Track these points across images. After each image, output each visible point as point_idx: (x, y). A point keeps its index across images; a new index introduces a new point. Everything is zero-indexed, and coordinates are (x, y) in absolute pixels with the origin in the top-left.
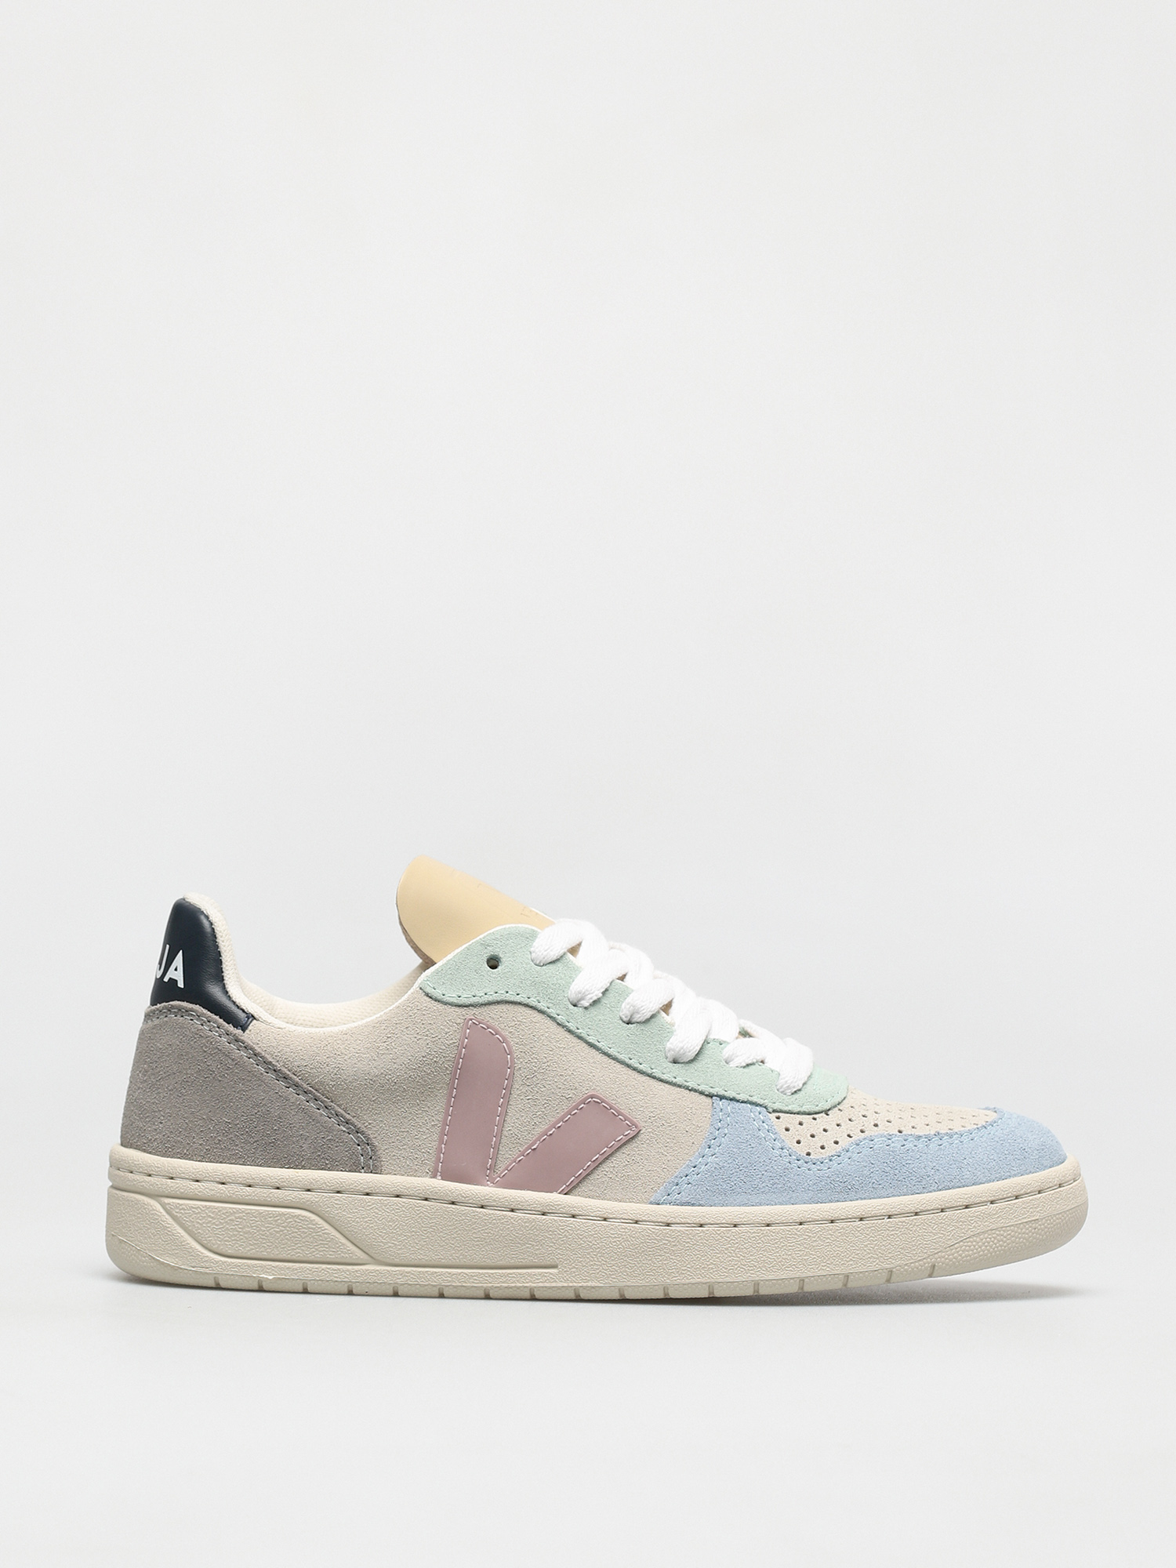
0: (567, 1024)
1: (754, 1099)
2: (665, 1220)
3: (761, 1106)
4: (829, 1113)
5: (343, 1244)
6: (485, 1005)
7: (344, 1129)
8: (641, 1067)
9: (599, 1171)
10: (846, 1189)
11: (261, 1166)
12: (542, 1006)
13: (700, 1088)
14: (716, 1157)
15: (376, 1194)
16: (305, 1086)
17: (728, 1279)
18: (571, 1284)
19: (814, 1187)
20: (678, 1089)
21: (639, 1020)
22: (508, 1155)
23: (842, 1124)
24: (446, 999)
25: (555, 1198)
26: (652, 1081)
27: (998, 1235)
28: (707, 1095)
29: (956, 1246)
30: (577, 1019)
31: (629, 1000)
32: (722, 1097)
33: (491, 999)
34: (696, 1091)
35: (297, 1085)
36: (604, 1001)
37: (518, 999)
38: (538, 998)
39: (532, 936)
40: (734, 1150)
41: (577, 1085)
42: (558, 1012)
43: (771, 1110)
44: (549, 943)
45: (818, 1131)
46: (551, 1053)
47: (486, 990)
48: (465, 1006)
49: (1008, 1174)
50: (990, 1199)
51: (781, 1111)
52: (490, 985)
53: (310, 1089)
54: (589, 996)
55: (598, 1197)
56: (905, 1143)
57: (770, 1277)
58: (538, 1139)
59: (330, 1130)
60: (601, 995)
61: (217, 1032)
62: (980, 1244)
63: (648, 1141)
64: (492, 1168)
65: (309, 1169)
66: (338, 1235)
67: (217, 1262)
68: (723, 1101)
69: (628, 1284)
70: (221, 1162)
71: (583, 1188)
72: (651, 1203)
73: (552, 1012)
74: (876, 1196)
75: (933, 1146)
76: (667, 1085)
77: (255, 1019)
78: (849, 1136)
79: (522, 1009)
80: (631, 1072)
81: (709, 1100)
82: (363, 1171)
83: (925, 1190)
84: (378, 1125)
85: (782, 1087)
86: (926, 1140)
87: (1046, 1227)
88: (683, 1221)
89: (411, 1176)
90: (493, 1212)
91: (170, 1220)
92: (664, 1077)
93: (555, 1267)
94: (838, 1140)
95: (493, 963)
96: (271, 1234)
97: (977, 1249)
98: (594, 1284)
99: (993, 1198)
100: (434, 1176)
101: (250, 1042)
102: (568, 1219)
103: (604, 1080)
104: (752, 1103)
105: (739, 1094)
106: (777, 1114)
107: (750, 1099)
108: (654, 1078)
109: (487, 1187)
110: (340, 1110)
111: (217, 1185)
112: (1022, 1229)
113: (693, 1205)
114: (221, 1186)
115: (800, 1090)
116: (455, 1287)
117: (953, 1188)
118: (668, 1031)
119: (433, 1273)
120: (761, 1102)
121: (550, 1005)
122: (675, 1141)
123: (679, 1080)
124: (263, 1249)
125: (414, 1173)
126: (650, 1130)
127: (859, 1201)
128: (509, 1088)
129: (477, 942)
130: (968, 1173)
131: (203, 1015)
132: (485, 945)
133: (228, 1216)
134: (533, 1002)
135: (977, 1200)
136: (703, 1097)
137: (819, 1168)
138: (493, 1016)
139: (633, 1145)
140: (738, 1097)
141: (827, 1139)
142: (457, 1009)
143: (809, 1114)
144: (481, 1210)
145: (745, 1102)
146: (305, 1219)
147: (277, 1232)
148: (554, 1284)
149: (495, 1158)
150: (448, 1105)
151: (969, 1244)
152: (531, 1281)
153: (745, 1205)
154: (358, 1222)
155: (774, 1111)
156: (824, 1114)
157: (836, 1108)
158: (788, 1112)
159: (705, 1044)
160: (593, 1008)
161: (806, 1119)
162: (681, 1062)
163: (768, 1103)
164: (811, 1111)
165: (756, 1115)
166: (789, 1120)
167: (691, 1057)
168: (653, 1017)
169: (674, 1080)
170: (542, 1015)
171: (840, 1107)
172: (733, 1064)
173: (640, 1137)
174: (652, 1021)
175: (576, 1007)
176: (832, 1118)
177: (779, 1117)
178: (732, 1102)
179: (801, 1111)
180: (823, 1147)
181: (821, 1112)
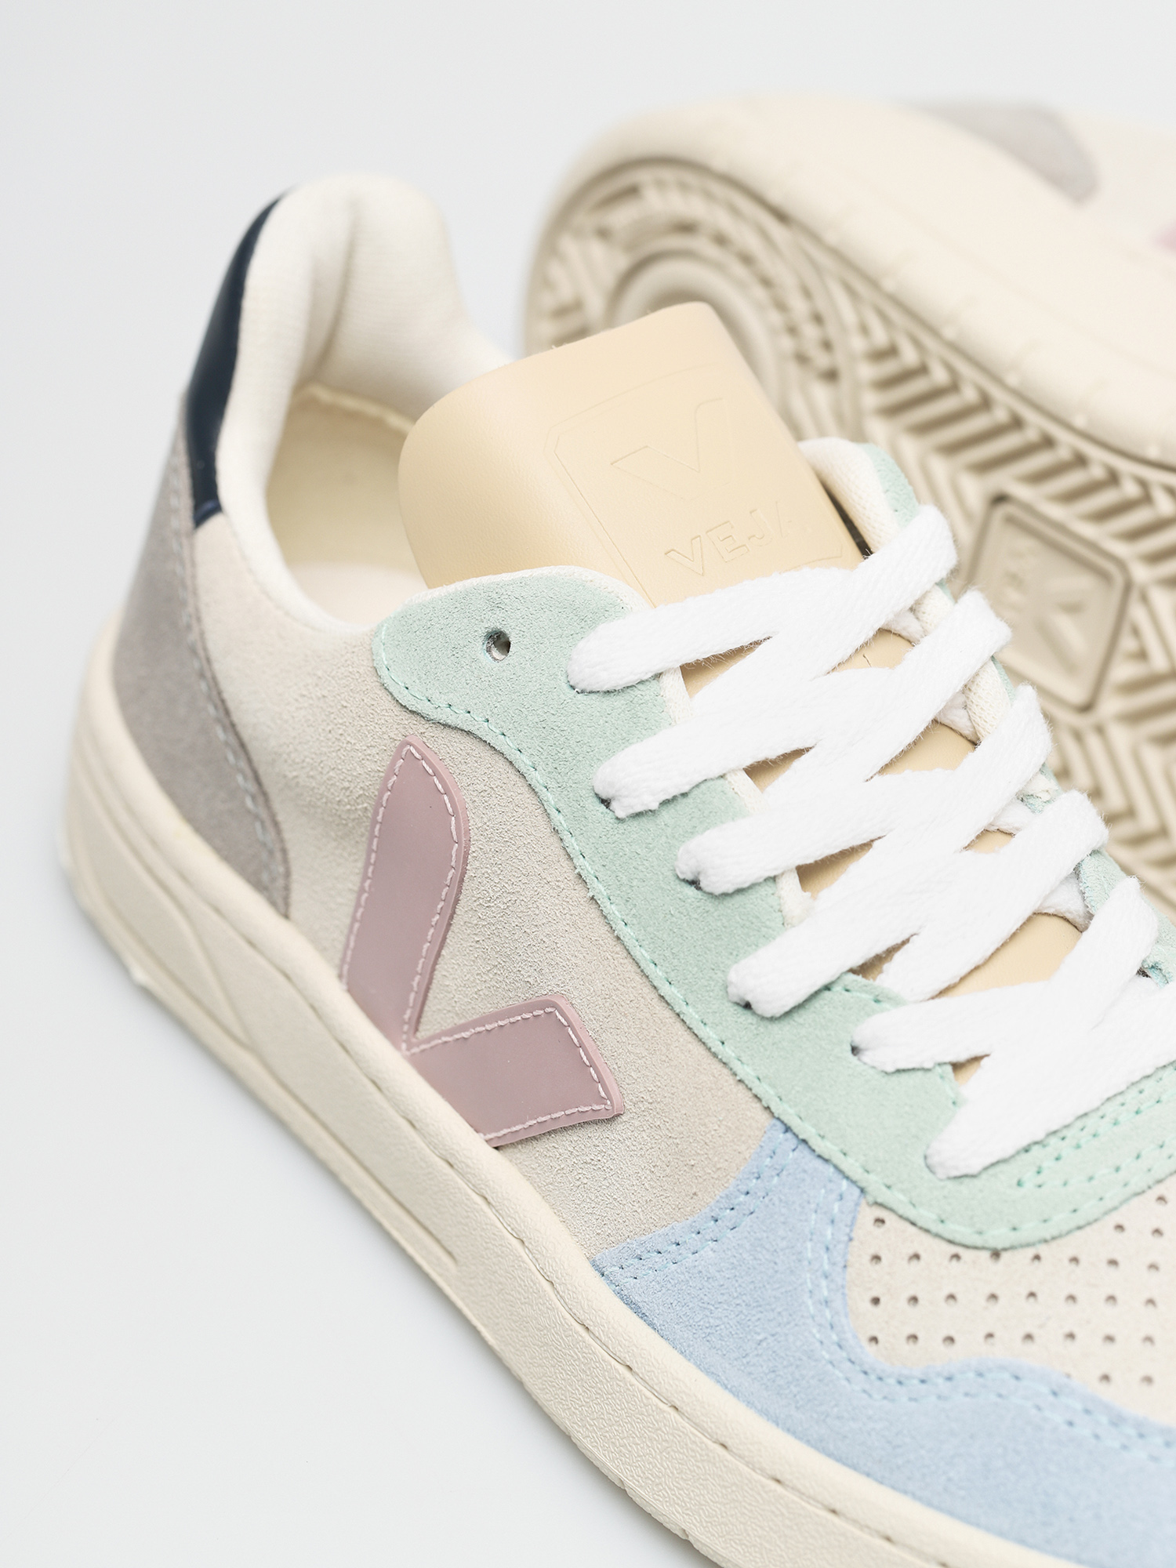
0: (568, 836)
1: (846, 1164)
2: (581, 1314)
3: (854, 1182)
4: (1003, 1255)
5: (219, 1000)
6: (443, 725)
8: (666, 988)
12: (537, 777)
13: (758, 1089)
20: (718, 1067)
21: (709, 888)
22: (439, 1017)
23: (1001, 1302)
25: (473, 1146)
26: (677, 1028)
28: (762, 1107)
30: (591, 836)
31: (702, 840)
32: (787, 1128)
33: (452, 720)
34: (748, 1089)
36: (663, 817)
37: (499, 743)
38: (539, 757)
40: (750, 1257)
41: (545, 967)
42: (561, 806)
43: (871, 1199)
45: (933, 1294)
46: (523, 879)
47: (450, 700)
48: (412, 713)
51: (892, 1210)
52: (470, 690)
54: (633, 800)
55: (539, 1191)
56: (1080, 1417)
60: (659, 804)
63: (628, 1143)
64: (414, 1025)
66: (213, 980)
68: (787, 1136)
71: (523, 1154)
72: (591, 1264)
73: (551, 799)
76: (701, 1050)
77: (222, 510)
78: (990, 1337)
79: (501, 764)
80: (646, 991)
81: (762, 1119)
85: (931, 1157)
88: (608, 1338)
89: (315, 952)
90: (387, 1105)
92: (702, 1030)
94: (957, 1335)
95: (497, 646)
100: (338, 981)
101: (188, 556)
102: (479, 1198)
103: (592, 983)
104: (836, 1168)
105: (823, 1137)
106: (880, 1214)
107: (838, 1158)
109: (397, 1055)
115: (972, 1177)
118: (761, 932)
120: (856, 1173)
121: (552, 785)
122: (668, 1171)
123: (727, 1052)
128: (451, 904)
129: (487, 588)
134: (523, 761)
136: (756, 1106)
137: (871, 1385)
138: (447, 749)
139: (603, 1134)
140: (815, 1142)
141: (934, 1320)
142: (398, 710)
143: (950, 1242)
145: (825, 1160)
149: (419, 1011)
150: (364, 875)
154: (234, 980)
155: (877, 1204)
156: (986, 1255)
157: (1030, 1252)
158: (907, 1220)
159: (837, 988)
160: (634, 825)
161: (935, 1251)
162: (754, 1013)
163: (873, 1182)
164: (958, 1238)
165: (834, 1196)
166: (897, 1239)
167: (778, 1009)
168: (740, 891)
169: (716, 1047)
170: (532, 795)
171: (1042, 1250)
172: (867, 1057)
173: (618, 1126)
174: (738, 898)
175: (603, 807)
176: (993, 1274)
177: (880, 1221)
178: (802, 1147)
179: (935, 1228)
180: (914, 1338)
181: (983, 1248)
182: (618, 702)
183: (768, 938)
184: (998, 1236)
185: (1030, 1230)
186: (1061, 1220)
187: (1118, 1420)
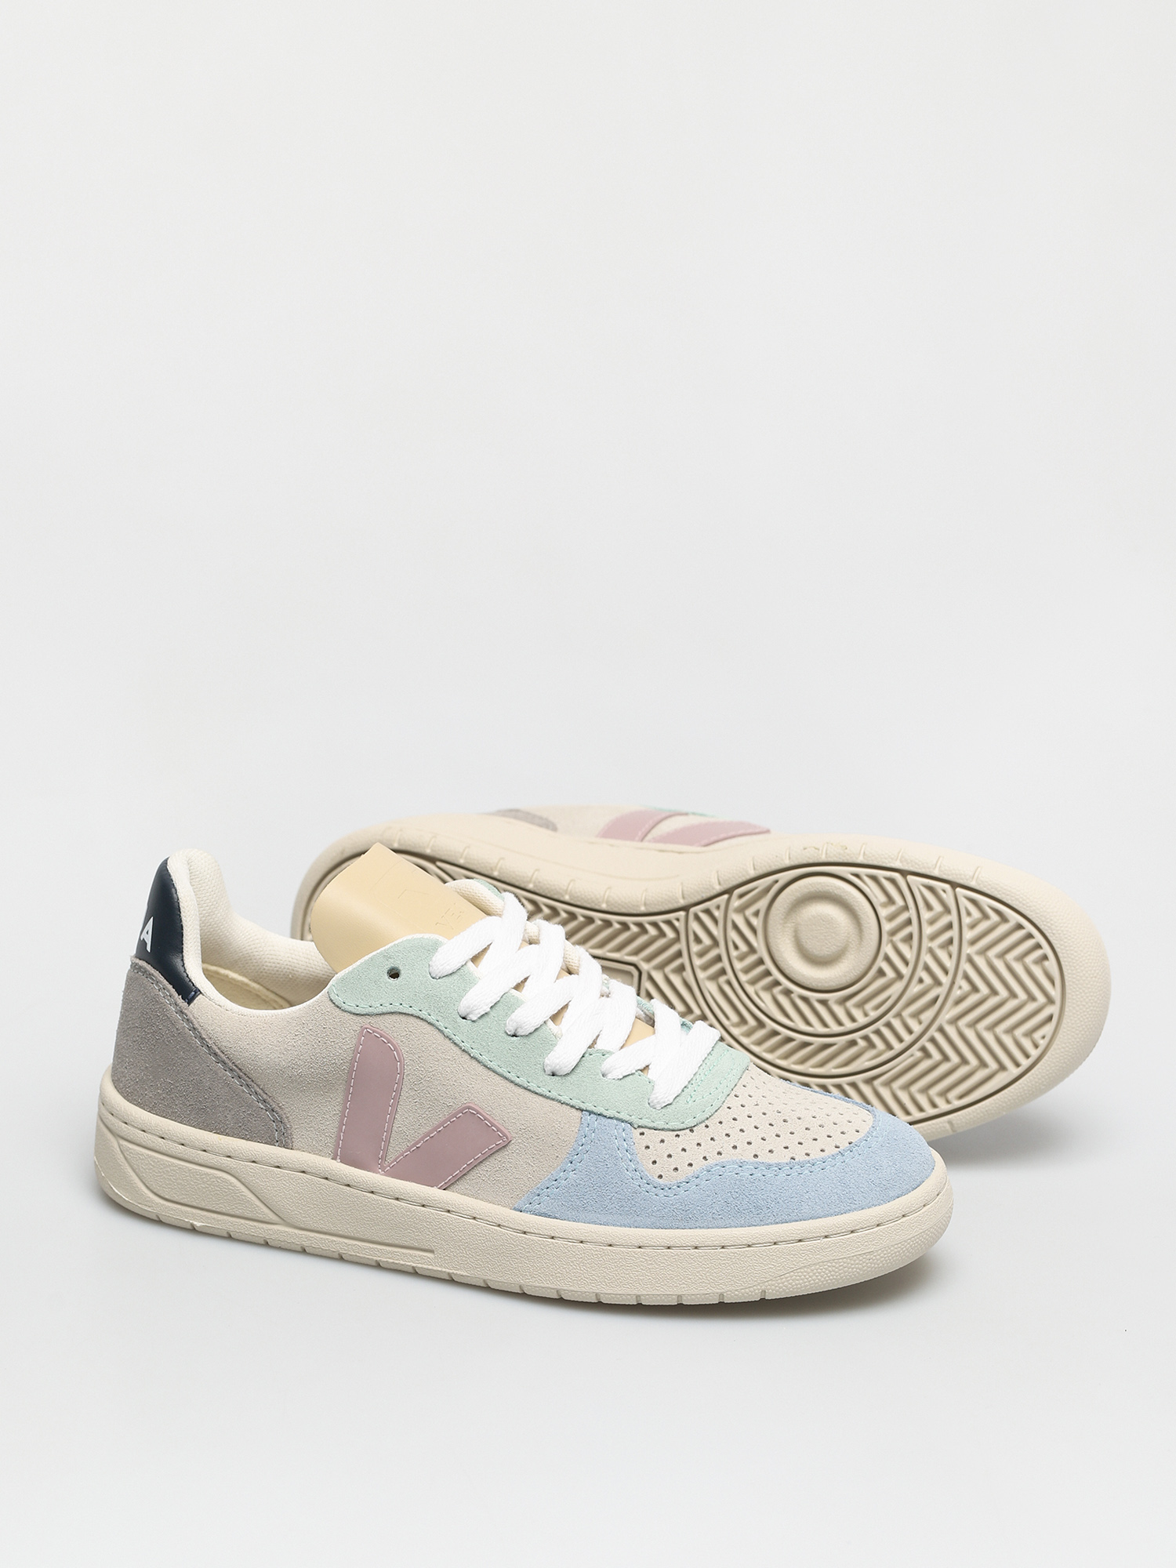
0: (454, 1037)
1: (620, 1116)
2: (521, 1228)
3: (626, 1122)
4: (694, 1129)
5: (257, 1206)
6: (380, 1014)
7: (262, 1106)
8: (517, 1080)
9: (473, 1173)
10: (685, 1218)
11: (194, 1127)
12: (432, 1019)
13: (572, 1103)
14: (575, 1174)
15: (285, 1168)
16: (230, 1064)
17: (572, 1288)
18: (444, 1270)
19: (658, 1213)
20: (552, 1101)
21: (523, 1034)
22: (397, 1148)
23: (702, 1144)
24: (345, 1007)
25: (434, 1193)
26: (527, 1093)
27: (829, 1266)
28: (577, 1109)
29: (786, 1276)
30: (463, 1033)
31: (513, 1016)
32: (591, 1112)
33: (385, 1010)
34: (567, 1104)
35: (224, 1063)
36: (492, 1014)
37: (410, 1011)
38: (429, 1011)
39: (434, 947)
40: (592, 1168)
41: (457, 1095)
42: (446, 1026)
43: (636, 1126)
44: (450, 954)
45: (676, 1151)
46: (437, 1063)
47: (381, 1001)
48: (362, 1015)
49: (849, 1208)
50: (823, 1234)
51: (646, 1127)
52: (388, 995)
53: (234, 1067)
54: (477, 1012)
55: (472, 1196)
56: (754, 1171)
57: (609, 1292)
58: (422, 1139)
59: (250, 1106)
60: (489, 1010)
61: (168, 1000)
62: (811, 1274)
63: (517, 1151)
64: (384, 1158)
65: (232, 1136)
66: (253, 1198)
67: (157, 1204)
68: (592, 1115)
69: (490, 1278)
70: (164, 1117)
71: (460, 1186)
72: (515, 1209)
73: (441, 1025)
74: (714, 1225)
75: (782, 1175)
76: (541, 1098)
77: (201, 993)
78: (705, 1158)
79: (412, 1020)
80: (509, 1085)
81: (578, 1113)
82: (277, 1144)
83: (762, 1222)
84: (293, 1107)
85: (652, 1102)
86: (776, 1168)
87: (882, 1257)
88: (536, 1232)
89: (316, 1154)
90: (380, 1198)
91: (123, 1160)
92: (539, 1091)
93: (432, 1251)
94: (692, 1162)
95: (394, 974)
96: (198, 1188)
97: (807, 1279)
98: (462, 1273)
99: (827, 1234)
100: (334, 1158)
101: (191, 1016)
102: (443, 1213)
103: (482, 1092)
104: (617, 1119)
105: (607, 1110)
106: (642, 1130)
107: (617, 1115)
108: (529, 1090)
109: (378, 1175)
110: (258, 1090)
111: (157, 1138)
112: (855, 1261)
113: (549, 1216)
114: (160, 1140)
115: (670, 1104)
116: (351, 1255)
117: (791, 1221)
118: (550, 1044)
119: (332, 1241)
120: (627, 1118)
121: (439, 1018)
122: (541, 1153)
123: (554, 1094)
124: (193, 1200)
125: (319, 1152)
126: (520, 1141)
127: (698, 1230)
128: (399, 1091)
129: (381, 953)
130: (807, 1207)
131: (161, 982)
132: (387, 957)
133: (165, 1167)
134: (424, 1014)
135: (810, 1235)
136: (574, 1110)
137: (665, 1194)
138: (385, 1025)
139: (505, 1153)
140: (605, 1113)
141: (680, 1160)
142: (354, 1017)
143: (673, 1130)
144: (371, 1195)
145: (612, 1118)
146: (226, 1181)
147: (203, 1188)
148: (430, 1267)
149: (386, 1150)
150: (346, 1100)
151: (800, 1274)
152: (412, 1261)
153: (595, 1223)
154: (268, 1190)
155: (639, 1127)
156: (688, 1131)
157: (704, 1125)
158: (652, 1129)
159: (587, 1055)
160: (481, 1021)
161: (669, 1136)
162: (557, 1075)
163: (634, 1119)
164: (677, 1127)
165: (621, 1130)
166: (652, 1137)
167: (568, 1069)
168: (536, 1030)
169: (548, 1094)
170: (431, 1027)
171: (707, 1122)
172: (610, 1076)
173: (510, 1147)
174: (537, 1033)
175: (464, 1020)
176: (695, 1137)
177: (642, 1134)
178: (599, 1117)
179: (666, 1127)
180: (676, 1169)
181: (687, 1128)
182: (455, 977)
183: (554, 1045)
184: (690, 1122)
185: (700, 1117)
186: (709, 1111)
187: (769, 1166)
